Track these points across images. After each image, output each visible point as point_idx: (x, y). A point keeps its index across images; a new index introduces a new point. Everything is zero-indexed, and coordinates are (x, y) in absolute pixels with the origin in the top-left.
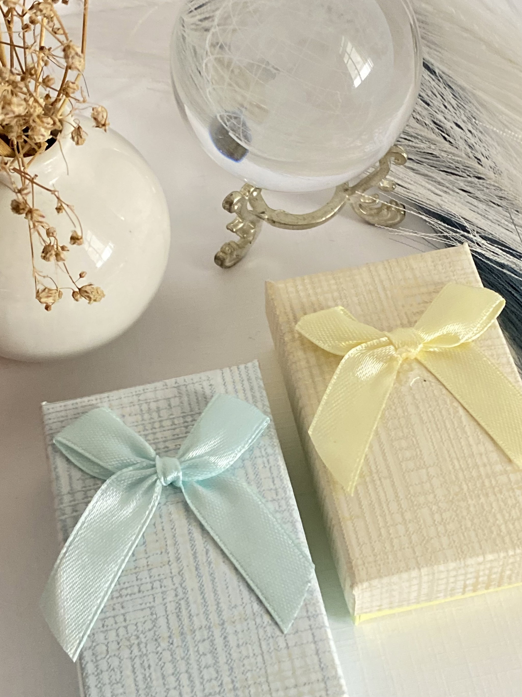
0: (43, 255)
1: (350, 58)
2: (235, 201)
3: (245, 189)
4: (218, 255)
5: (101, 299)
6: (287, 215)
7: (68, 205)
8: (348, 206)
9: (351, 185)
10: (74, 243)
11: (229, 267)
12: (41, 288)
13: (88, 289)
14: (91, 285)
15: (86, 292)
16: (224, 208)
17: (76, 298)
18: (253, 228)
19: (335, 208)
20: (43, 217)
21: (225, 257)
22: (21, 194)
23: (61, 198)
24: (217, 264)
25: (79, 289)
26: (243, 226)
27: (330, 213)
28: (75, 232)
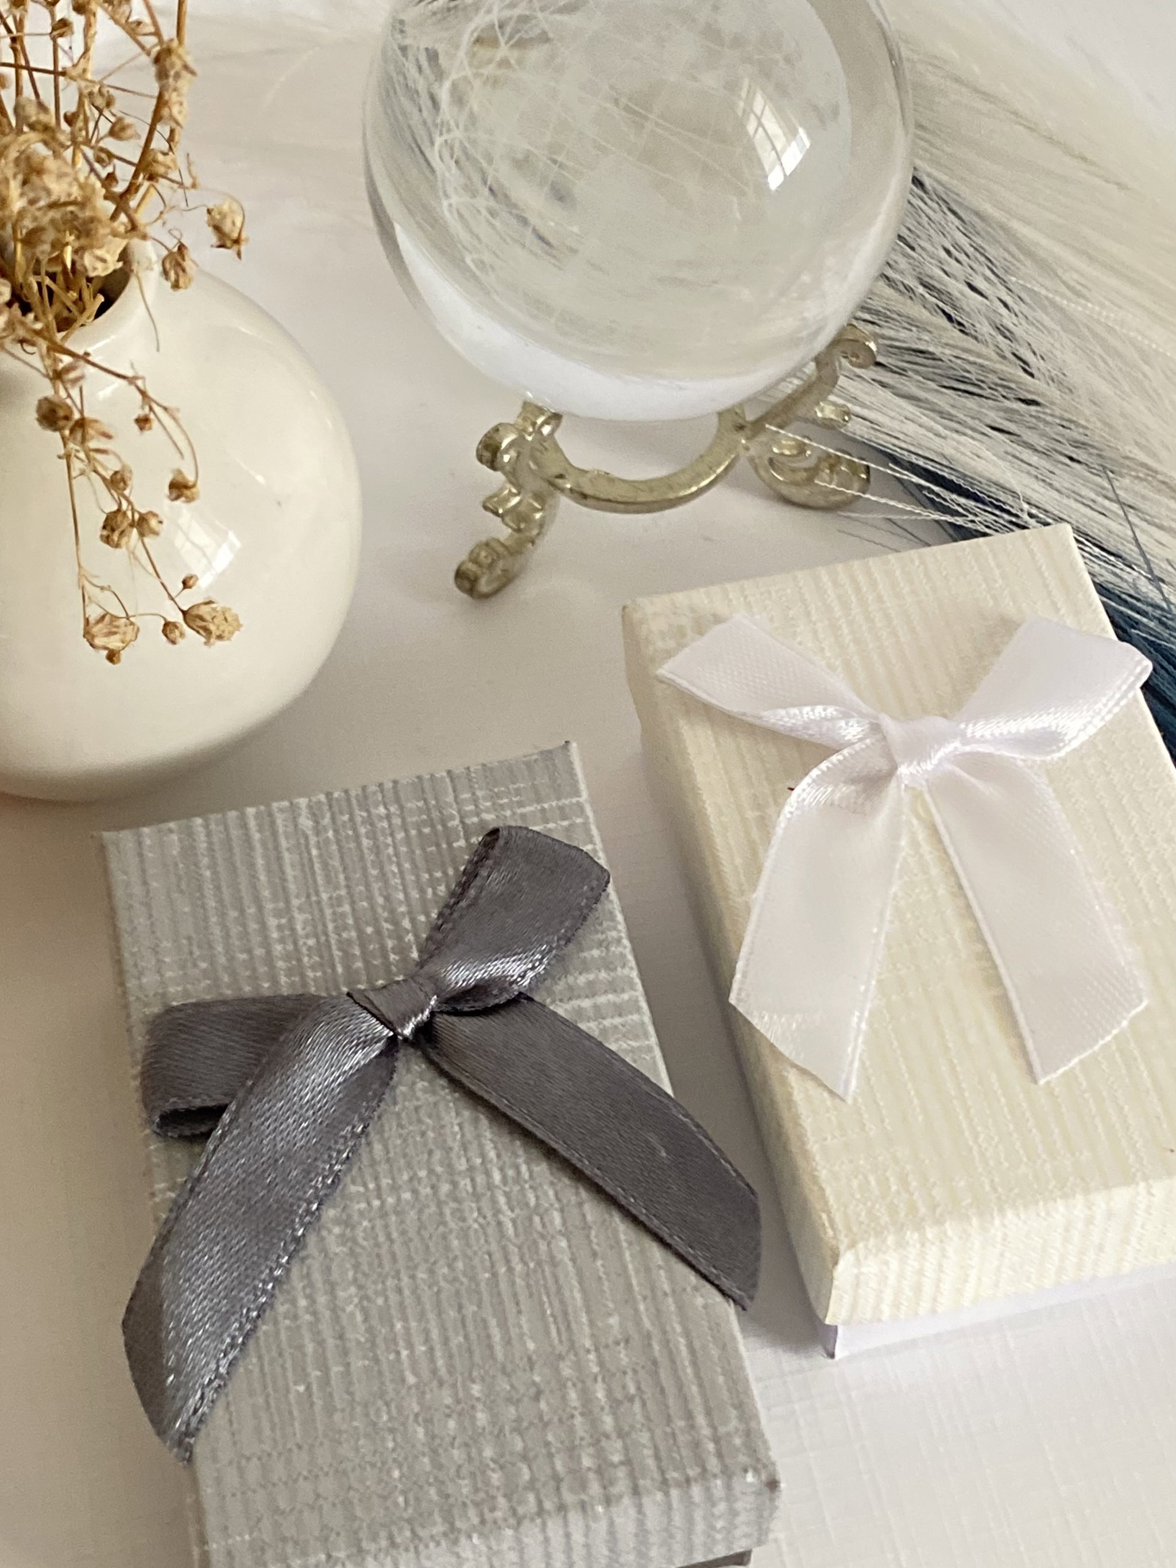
0: (105, 533)
1: (760, 124)
2: (504, 444)
3: (525, 419)
4: (464, 568)
5: (232, 633)
6: (611, 480)
7: (165, 409)
8: (743, 464)
9: (750, 417)
10: (177, 498)
11: (487, 596)
12: (94, 613)
13: (204, 611)
14: (210, 602)
15: (202, 619)
16: (480, 458)
17: (172, 636)
18: (537, 510)
19: (719, 465)
20: (108, 436)
21: (479, 572)
22: (63, 382)
23: (151, 393)
24: (460, 587)
25: (184, 613)
26: (519, 503)
27: (708, 475)
28: (179, 472)
